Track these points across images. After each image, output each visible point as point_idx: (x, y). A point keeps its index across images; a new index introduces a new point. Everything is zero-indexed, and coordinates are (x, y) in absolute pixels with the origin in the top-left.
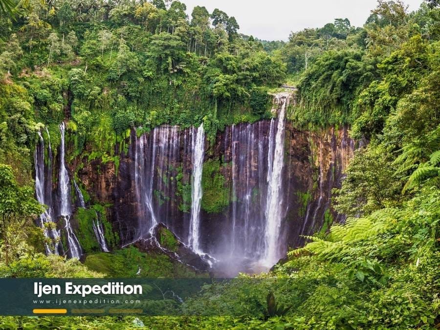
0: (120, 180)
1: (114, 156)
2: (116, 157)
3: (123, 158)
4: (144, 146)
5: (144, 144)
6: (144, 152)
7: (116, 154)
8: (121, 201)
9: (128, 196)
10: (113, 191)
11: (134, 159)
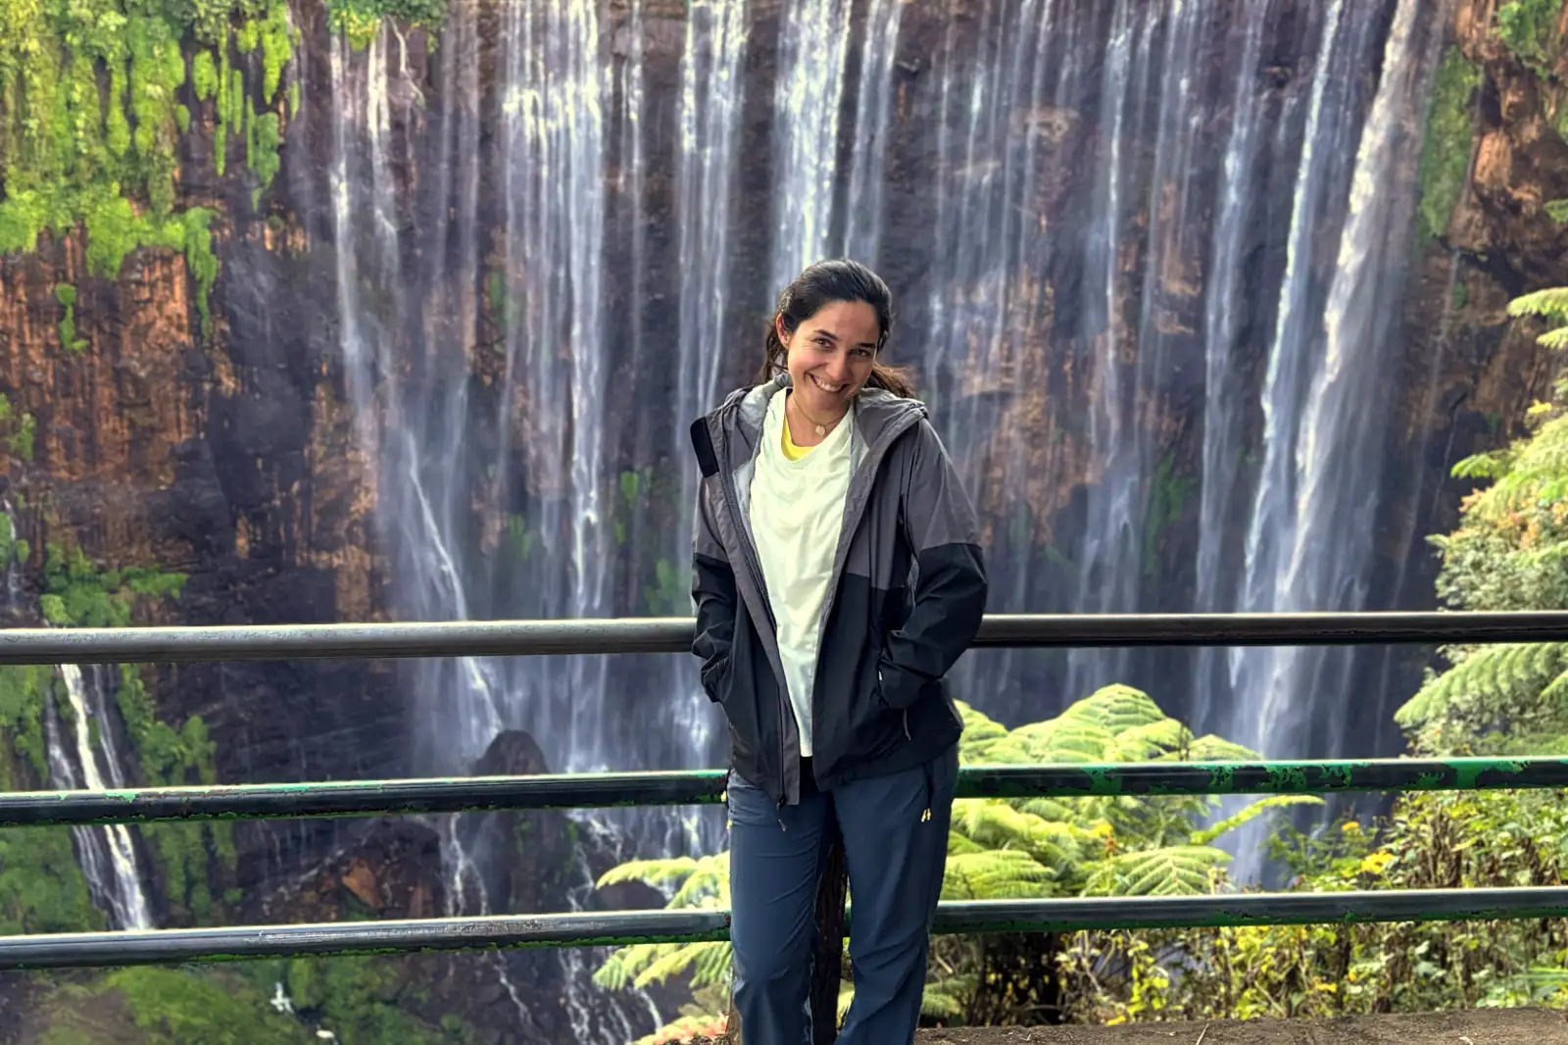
0: (229, 384)
1: (180, 209)
2: (194, 214)
3: (242, 217)
4: (397, 125)
5: (395, 111)
6: (400, 170)
7: (188, 191)
8: (242, 542)
9: (288, 503)
10: (182, 474)
11: (324, 229)
